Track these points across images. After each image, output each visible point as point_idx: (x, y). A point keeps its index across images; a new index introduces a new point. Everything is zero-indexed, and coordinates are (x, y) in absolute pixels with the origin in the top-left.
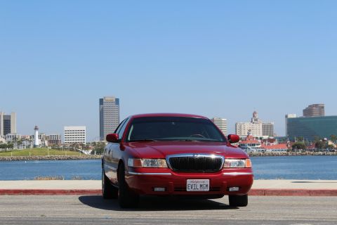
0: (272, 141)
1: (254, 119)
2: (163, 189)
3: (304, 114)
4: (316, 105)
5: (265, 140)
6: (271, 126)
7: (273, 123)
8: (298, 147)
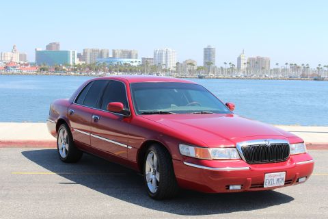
0: (27, 65)
1: (14, 50)
2: (238, 187)
3: (47, 48)
4: (54, 43)
5: (22, 65)
6: (25, 55)
7: (26, 53)
8: (44, 70)
